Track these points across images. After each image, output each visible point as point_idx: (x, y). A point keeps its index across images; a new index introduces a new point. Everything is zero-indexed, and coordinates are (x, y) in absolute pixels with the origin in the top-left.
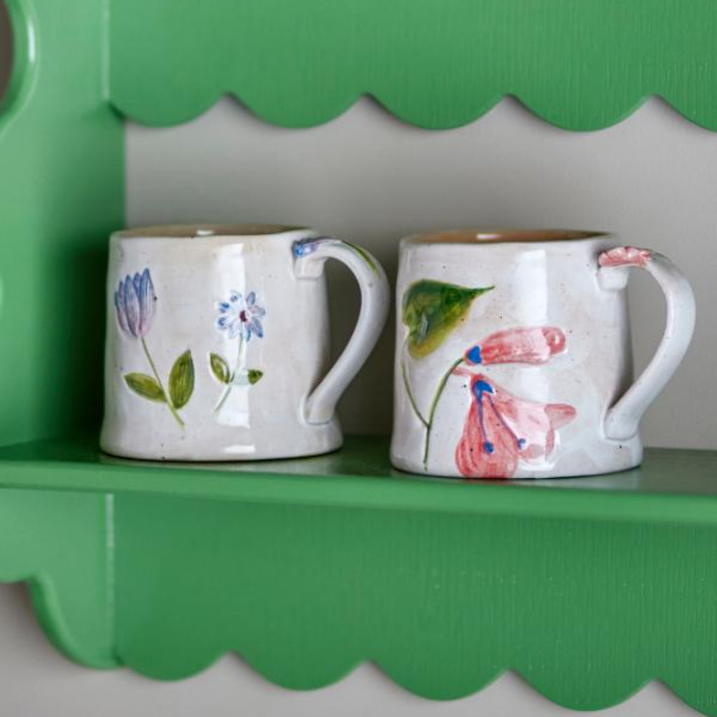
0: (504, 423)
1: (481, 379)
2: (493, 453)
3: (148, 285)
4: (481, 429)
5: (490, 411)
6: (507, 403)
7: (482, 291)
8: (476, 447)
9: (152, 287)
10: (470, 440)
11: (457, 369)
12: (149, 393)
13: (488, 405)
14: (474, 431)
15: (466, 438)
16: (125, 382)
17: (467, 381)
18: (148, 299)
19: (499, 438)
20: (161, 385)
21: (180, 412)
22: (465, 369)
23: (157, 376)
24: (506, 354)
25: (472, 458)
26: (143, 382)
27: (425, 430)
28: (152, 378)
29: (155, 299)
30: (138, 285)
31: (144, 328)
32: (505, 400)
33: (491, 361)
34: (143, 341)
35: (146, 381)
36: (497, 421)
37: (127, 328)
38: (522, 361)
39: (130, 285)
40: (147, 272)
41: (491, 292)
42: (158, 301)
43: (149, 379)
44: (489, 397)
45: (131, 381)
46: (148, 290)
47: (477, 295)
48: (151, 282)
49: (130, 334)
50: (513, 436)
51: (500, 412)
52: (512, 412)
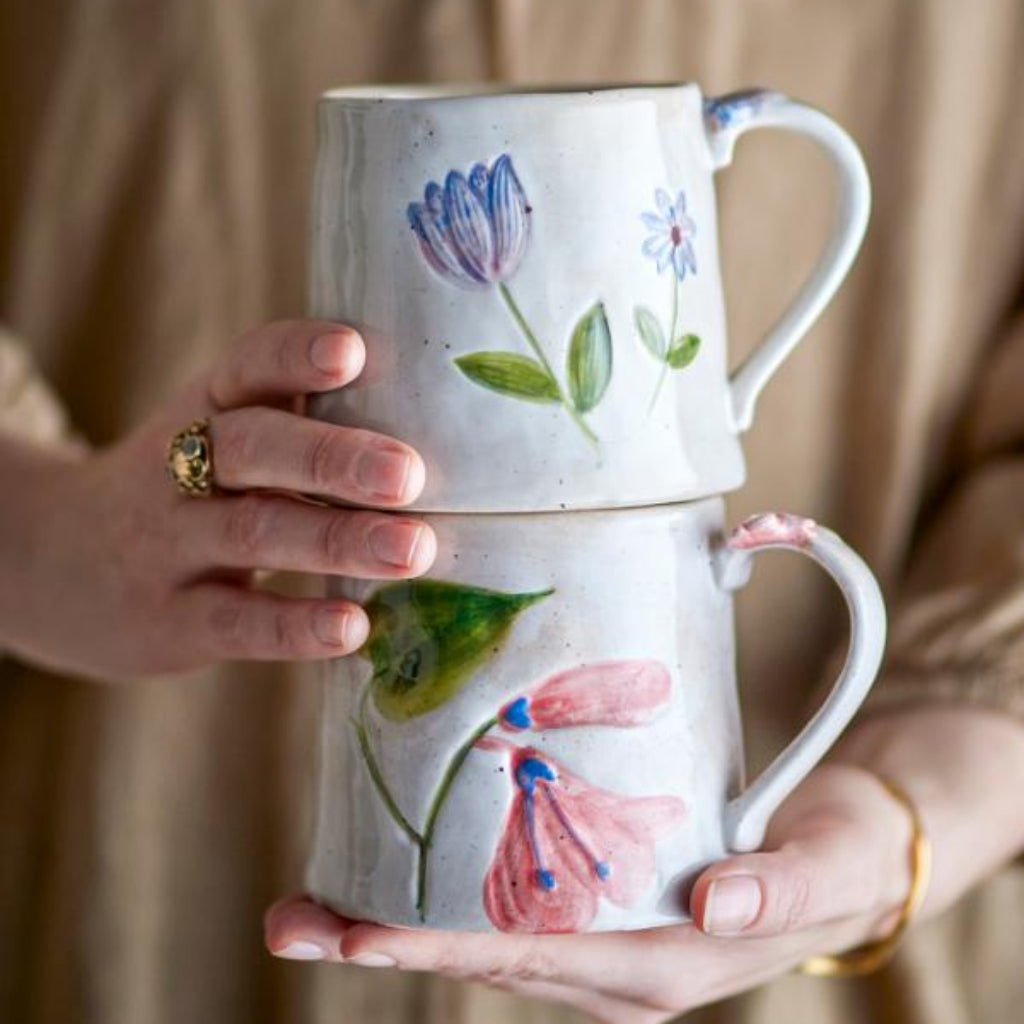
0: (572, 834)
1: (529, 756)
2: (556, 887)
3: (510, 186)
4: (530, 847)
5: (549, 812)
6: (577, 798)
7: (532, 598)
8: (522, 880)
9: (520, 189)
10: (510, 865)
11: (485, 739)
12: (522, 387)
13: (545, 803)
14: (518, 849)
15: (502, 862)
16: (457, 370)
17: (505, 759)
18: (512, 212)
19: (565, 859)
20: (548, 369)
21: (589, 418)
22: (498, 739)
23: (539, 351)
24: (573, 709)
25: (516, 897)
26: (507, 367)
27: (416, 851)
28: (528, 359)
29: (528, 210)
30: (484, 186)
31: (507, 267)
32: (574, 794)
33: (550, 724)
34: (505, 291)
35: (515, 365)
36: (560, 830)
37: (460, 270)
38: (602, 722)
39: (460, 187)
40: (506, 161)
41: (547, 601)
42: (535, 213)
43: (519, 361)
44: (546, 788)
45: (475, 368)
46: (512, 195)
47: (523, 606)
48: (516, 180)
49: (470, 279)
50: (588, 856)
51: (566, 813)
52: (585, 815)
